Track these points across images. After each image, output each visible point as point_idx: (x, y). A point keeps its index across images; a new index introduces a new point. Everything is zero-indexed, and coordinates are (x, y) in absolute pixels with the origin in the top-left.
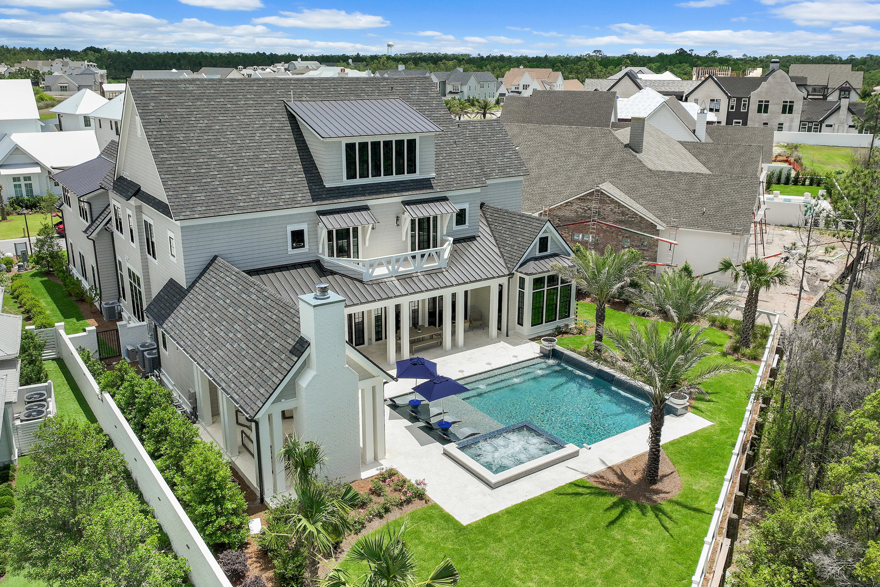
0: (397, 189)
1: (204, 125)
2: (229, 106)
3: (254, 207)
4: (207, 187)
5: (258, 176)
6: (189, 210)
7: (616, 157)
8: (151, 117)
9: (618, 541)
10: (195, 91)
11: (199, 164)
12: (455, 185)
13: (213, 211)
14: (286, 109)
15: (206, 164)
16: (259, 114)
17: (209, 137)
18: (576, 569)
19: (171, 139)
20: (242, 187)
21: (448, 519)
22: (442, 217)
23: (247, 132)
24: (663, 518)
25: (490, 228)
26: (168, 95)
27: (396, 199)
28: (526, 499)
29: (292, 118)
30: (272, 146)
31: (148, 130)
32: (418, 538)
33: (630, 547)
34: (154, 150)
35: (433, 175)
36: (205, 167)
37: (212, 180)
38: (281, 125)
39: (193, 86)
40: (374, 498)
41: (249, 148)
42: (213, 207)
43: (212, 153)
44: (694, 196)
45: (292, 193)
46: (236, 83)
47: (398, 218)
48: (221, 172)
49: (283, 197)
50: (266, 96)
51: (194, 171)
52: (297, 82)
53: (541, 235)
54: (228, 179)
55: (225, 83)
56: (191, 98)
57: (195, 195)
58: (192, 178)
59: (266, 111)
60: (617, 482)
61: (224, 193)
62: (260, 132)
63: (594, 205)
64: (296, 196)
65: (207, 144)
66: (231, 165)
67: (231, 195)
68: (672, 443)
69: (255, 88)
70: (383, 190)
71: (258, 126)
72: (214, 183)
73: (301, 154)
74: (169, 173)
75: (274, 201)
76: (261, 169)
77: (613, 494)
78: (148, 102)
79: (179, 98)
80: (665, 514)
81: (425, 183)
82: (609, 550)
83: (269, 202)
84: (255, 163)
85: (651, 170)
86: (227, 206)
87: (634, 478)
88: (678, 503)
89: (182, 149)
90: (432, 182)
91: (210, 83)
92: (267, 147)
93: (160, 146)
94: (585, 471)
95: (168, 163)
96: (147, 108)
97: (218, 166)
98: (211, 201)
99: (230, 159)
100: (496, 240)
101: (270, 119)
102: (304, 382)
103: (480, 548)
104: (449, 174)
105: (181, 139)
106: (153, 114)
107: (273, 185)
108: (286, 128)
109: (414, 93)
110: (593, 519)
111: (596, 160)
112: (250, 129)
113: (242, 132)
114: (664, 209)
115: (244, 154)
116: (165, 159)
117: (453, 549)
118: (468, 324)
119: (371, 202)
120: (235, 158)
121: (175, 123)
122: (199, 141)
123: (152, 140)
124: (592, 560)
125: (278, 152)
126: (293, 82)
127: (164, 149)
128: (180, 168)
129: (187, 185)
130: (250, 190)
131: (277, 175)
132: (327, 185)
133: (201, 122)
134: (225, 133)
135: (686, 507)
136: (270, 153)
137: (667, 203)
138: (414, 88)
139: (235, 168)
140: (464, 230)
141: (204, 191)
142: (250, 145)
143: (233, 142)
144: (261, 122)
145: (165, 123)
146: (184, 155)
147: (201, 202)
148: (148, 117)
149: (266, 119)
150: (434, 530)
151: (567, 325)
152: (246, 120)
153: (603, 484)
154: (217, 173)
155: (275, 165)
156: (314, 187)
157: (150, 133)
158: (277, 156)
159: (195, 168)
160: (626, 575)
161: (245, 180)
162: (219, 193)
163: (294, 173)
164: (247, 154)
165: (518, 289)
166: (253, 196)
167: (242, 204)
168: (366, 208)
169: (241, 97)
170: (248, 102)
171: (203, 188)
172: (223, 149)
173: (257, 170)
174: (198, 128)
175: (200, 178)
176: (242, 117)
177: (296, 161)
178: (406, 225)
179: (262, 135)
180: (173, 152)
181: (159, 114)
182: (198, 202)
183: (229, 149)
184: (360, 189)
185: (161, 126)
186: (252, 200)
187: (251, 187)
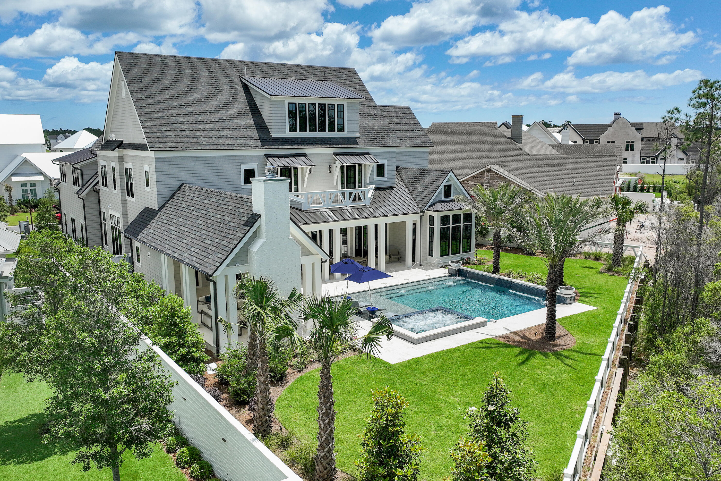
0: (329, 142)
1: (176, 87)
2: (196, 76)
3: (215, 146)
4: (177, 130)
5: (218, 125)
6: (162, 144)
7: (502, 146)
8: (134, 78)
9: (526, 373)
10: (170, 64)
11: (171, 113)
12: (376, 143)
13: (181, 146)
14: (241, 81)
15: (177, 113)
16: (220, 83)
17: (179, 96)
20: (205, 132)
21: (378, 361)
22: (365, 165)
23: (210, 94)
25: (404, 182)
26: (148, 64)
27: (329, 150)
28: (444, 349)
29: (245, 87)
30: (230, 106)
31: (131, 87)
33: (537, 376)
35: (358, 135)
36: (175, 115)
38: (237, 92)
42: (181, 144)
46: (202, 60)
47: (330, 168)
49: (239, 141)
50: (225, 72)
51: (166, 118)
52: (250, 64)
53: (445, 183)
57: (168, 134)
59: (225, 81)
60: (522, 340)
61: (190, 134)
62: (221, 95)
64: (248, 141)
66: (197, 116)
67: (196, 136)
68: (565, 318)
70: (318, 142)
71: (218, 91)
72: (182, 127)
73: (253, 113)
74: (146, 117)
75: (231, 143)
76: (221, 121)
77: (517, 347)
78: (132, 68)
79: (156, 67)
80: (565, 357)
81: (352, 140)
83: (227, 143)
84: (216, 116)
85: (530, 155)
86: (193, 144)
87: (535, 338)
88: (574, 351)
89: (157, 101)
90: (357, 140)
91: (181, 59)
92: (225, 106)
93: (140, 99)
94: (492, 334)
95: (146, 110)
96: (130, 72)
97: (186, 116)
98: (179, 139)
99: (196, 111)
100: (409, 190)
101: (229, 87)
102: (256, 247)
103: (407, 378)
104: (371, 136)
105: (157, 95)
106: (135, 76)
107: (230, 132)
108: (241, 94)
109: (341, 78)
112: (213, 92)
113: (206, 94)
115: (207, 109)
116: (143, 108)
118: (388, 257)
119: (309, 151)
120: (200, 111)
121: (152, 84)
122: (171, 98)
123: (134, 94)
125: (234, 110)
126: (247, 64)
127: (144, 101)
128: (155, 115)
129: (161, 127)
130: (212, 134)
131: (234, 125)
132: (274, 135)
133: (174, 84)
134: (192, 94)
135: (582, 353)
136: (228, 110)
138: (341, 75)
139: (200, 118)
140: (384, 181)
141: (174, 132)
142: (212, 103)
143: (199, 100)
144: (221, 89)
145: (145, 83)
146: (159, 106)
147: (172, 139)
148: (132, 78)
149: (225, 87)
150: (366, 368)
151: (469, 259)
152: (210, 86)
153: (509, 341)
154: (185, 120)
155: (232, 119)
156: (263, 136)
157: (133, 89)
158: (233, 112)
159: (168, 115)
161: (207, 127)
162: (187, 134)
163: (247, 125)
164: (210, 109)
165: (428, 226)
166: (214, 139)
167: (204, 143)
168: (305, 155)
169: (206, 70)
171: (173, 130)
172: (190, 104)
173: (217, 120)
174: (171, 89)
175: (171, 122)
176: (206, 84)
177: (248, 117)
178: (337, 172)
179: (222, 97)
180: (150, 103)
181: (141, 77)
182: (169, 139)
183: (195, 105)
184: (300, 140)
185: (141, 85)
186: (213, 141)
187: (212, 132)
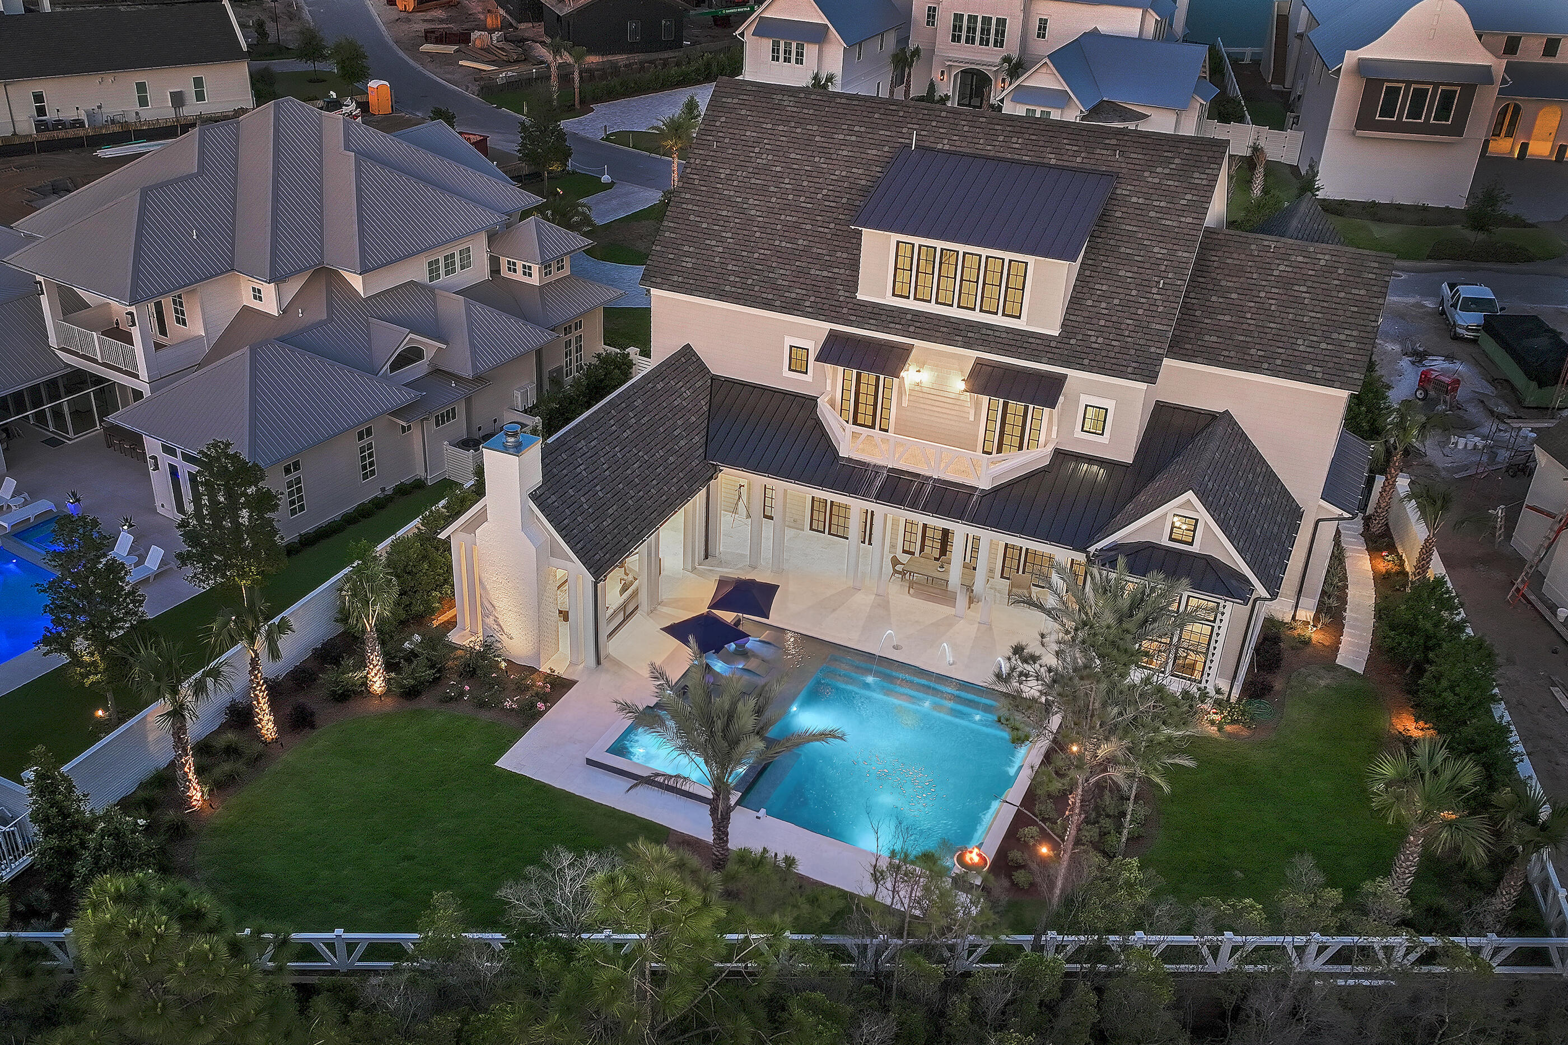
0: (970, 335)
1: (765, 162)
2: (818, 138)
3: (740, 296)
4: (704, 252)
5: (778, 254)
6: (663, 276)
10: (789, 108)
11: (719, 217)
13: (688, 286)
15: (727, 219)
16: (851, 159)
17: (758, 182)
20: (745, 265)
23: (812, 185)
26: (752, 108)
30: (830, 214)
31: (692, 156)
34: (681, 185)
36: (722, 223)
37: (718, 244)
38: (869, 184)
39: (792, 99)
41: (798, 209)
42: (691, 281)
43: (745, 206)
45: (804, 292)
46: (856, 103)
48: (736, 236)
49: (787, 294)
50: (882, 132)
51: (704, 225)
54: (736, 247)
55: (838, 101)
56: (778, 117)
57: (684, 259)
58: (696, 234)
59: (865, 156)
61: (718, 265)
62: (831, 188)
65: (748, 190)
66: (756, 229)
67: (724, 271)
69: (877, 116)
70: (944, 330)
72: (716, 249)
74: (675, 220)
75: (770, 297)
76: (788, 245)
79: (762, 115)
83: (764, 295)
84: (787, 234)
86: (708, 284)
89: (714, 190)
91: (818, 98)
92: (823, 213)
95: (684, 206)
97: (738, 226)
98: (695, 272)
99: (761, 219)
101: (860, 172)
104: (1093, 339)
105: (722, 176)
107: (788, 272)
112: (821, 180)
113: (805, 183)
115: (783, 217)
116: (684, 201)
119: (919, 343)
120: (767, 220)
121: (731, 151)
122: (741, 184)
127: (693, 187)
128: (692, 217)
129: (684, 243)
130: (753, 271)
131: (804, 259)
132: (862, 296)
133: (764, 156)
134: (781, 180)
136: (820, 224)
139: (758, 234)
141: (698, 256)
142: (803, 205)
143: (783, 196)
144: (844, 173)
146: (712, 200)
147: (683, 270)
149: (854, 170)
152: (825, 166)
154: (730, 235)
156: (841, 293)
157: (692, 160)
159: (711, 221)
161: (756, 255)
162: (713, 264)
163: (828, 264)
164: (788, 218)
166: (749, 282)
168: (905, 349)
169: (846, 127)
171: (699, 251)
172: (762, 203)
173: (783, 244)
174: (754, 165)
175: (706, 236)
176: (823, 160)
179: (830, 193)
180: (699, 193)
181: (722, 134)
182: (680, 269)
183: (770, 205)
184: (910, 317)
185: (711, 153)
186: (744, 286)
187: (758, 267)
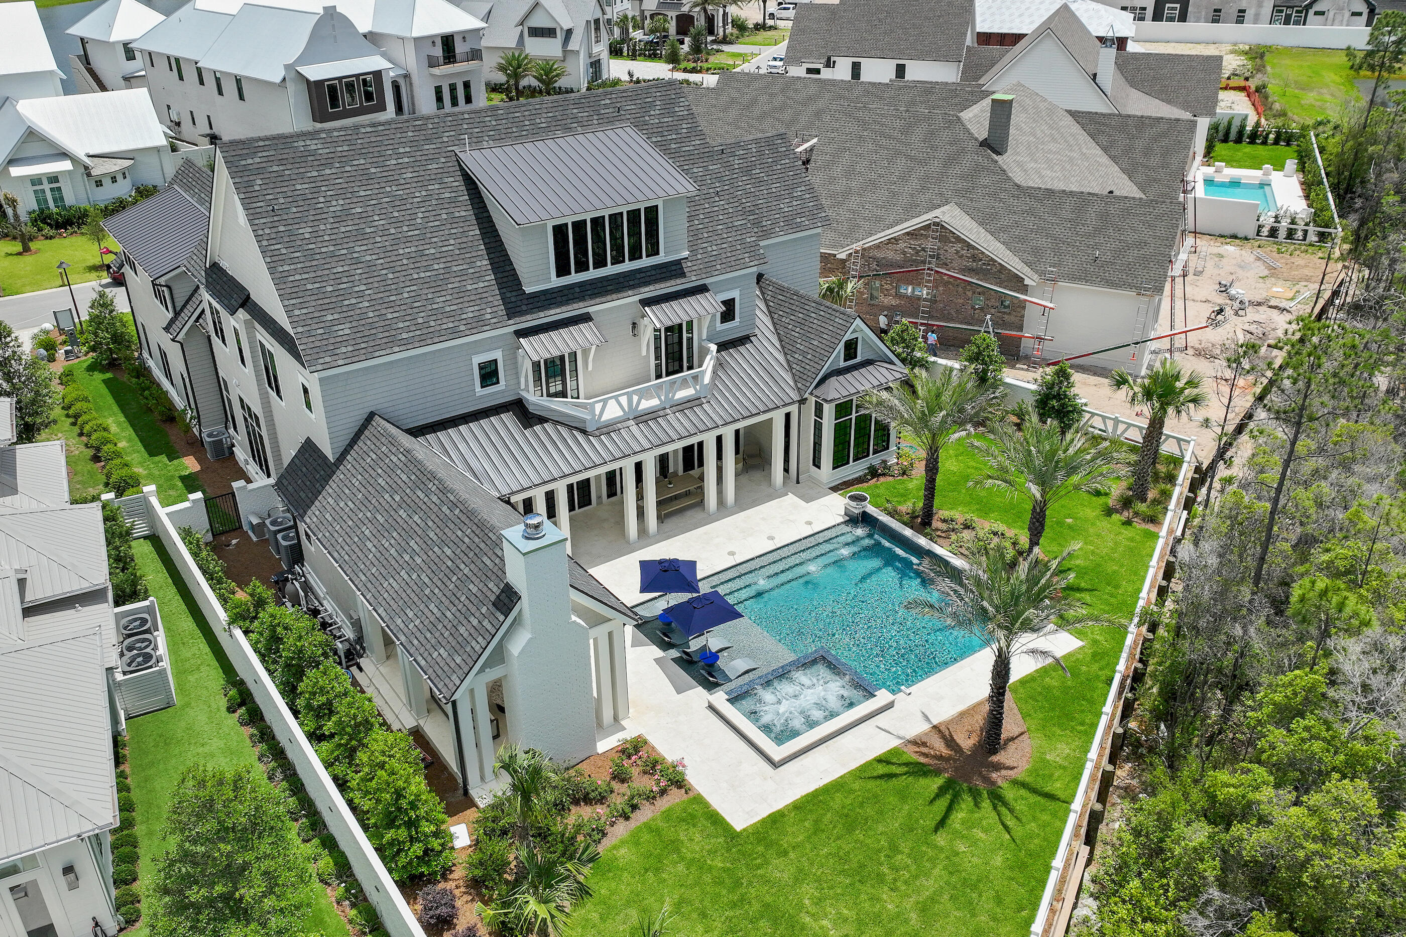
0: (631, 283)
1: (339, 208)
2: (373, 170)
3: (423, 337)
4: (352, 313)
5: (426, 286)
6: (329, 353)
7: (967, 162)
8: (259, 204)
9: (941, 849)
10: (320, 151)
11: (337, 276)
12: (718, 267)
13: (363, 351)
14: (460, 165)
15: (347, 274)
16: (420, 179)
17: (348, 229)
18: (885, 897)
19: (292, 238)
20: (403, 307)
21: (715, 819)
22: (699, 320)
23: (403, 213)
24: (1004, 810)
25: (772, 318)
26: (281, 162)
27: (630, 300)
28: (822, 783)
29: (471, 184)
30: (441, 233)
31: (256, 228)
32: (677, 851)
33: (956, 859)
34: (268, 260)
35: (686, 253)
36: (345, 280)
37: (359, 300)
38: (453, 195)
39: (316, 142)
40: (615, 785)
41: (409, 239)
42: (363, 345)
43: (355, 255)
44: (1082, 230)
45: (476, 308)
47: (634, 325)
48: (370, 286)
49: (464, 316)
50: (427, 147)
51: (330, 289)
52: (473, 115)
53: (848, 336)
54: (381, 295)
55: (363, 130)
56: (316, 163)
57: (336, 328)
58: (328, 301)
59: (429, 172)
60: (945, 751)
61: (377, 319)
63: (930, 244)
64: (482, 312)
65: (345, 240)
67: (387, 322)
68: (1023, 682)
69: (410, 134)
70: (609, 288)
73: (487, 241)
74: (294, 295)
75: (451, 325)
77: (937, 772)
78: (251, 178)
79: (297, 165)
80: (1005, 804)
81: (673, 268)
82: (928, 865)
83: (444, 326)
84: (418, 265)
85: (1019, 186)
86: (384, 341)
87: (967, 743)
88: (1024, 785)
89: (309, 252)
90: (684, 265)
91: (342, 133)
92: (435, 234)
93: (277, 253)
94: (902, 733)
95: (291, 278)
96: (251, 189)
97: (364, 276)
98: (358, 335)
99: (382, 261)
100: (781, 341)
101: (437, 186)
102: (516, 646)
103: (759, 867)
104: (709, 249)
105: (307, 236)
106: (261, 198)
107: (448, 298)
108: (461, 199)
109: (652, 113)
110: (910, 815)
111: (935, 166)
112: (408, 206)
113: (396, 214)
114: (1036, 252)
115: (401, 252)
116: (286, 274)
117: (725, 870)
118: (741, 465)
119: (595, 308)
120: (389, 260)
121: (295, 210)
122: (333, 237)
123: (265, 243)
124: (906, 882)
125: (452, 242)
126: (466, 116)
127: (283, 257)
128: (309, 287)
129: (323, 313)
130: (415, 310)
131: (453, 280)
132: (528, 289)
133: (334, 203)
135: (1034, 791)
136: (441, 244)
137: (1043, 242)
138: (652, 105)
139: (391, 276)
140: (733, 328)
141: (348, 320)
144: (424, 193)
145: (280, 212)
146: (314, 263)
147: (345, 338)
148: (255, 205)
149: (430, 187)
150: (697, 837)
151: (884, 462)
152: (401, 192)
153: (925, 755)
154: (364, 288)
155: (449, 265)
156: (508, 295)
157: (260, 232)
158: (451, 248)
159: (332, 282)
160: (949, 905)
162: (370, 320)
163: (477, 275)
164: (407, 250)
165: (813, 417)
166: (420, 321)
167: (404, 336)
168: (586, 318)
169: (390, 152)
170: (400, 161)
171: (345, 315)
173: (422, 275)
174: (330, 215)
175: (340, 298)
176: (394, 188)
177: (480, 253)
178: (647, 336)
179: (427, 214)
180: (296, 260)
181: (270, 197)
182: (339, 339)
183: (379, 245)
184: (577, 290)
185: (276, 219)
186: (418, 327)
